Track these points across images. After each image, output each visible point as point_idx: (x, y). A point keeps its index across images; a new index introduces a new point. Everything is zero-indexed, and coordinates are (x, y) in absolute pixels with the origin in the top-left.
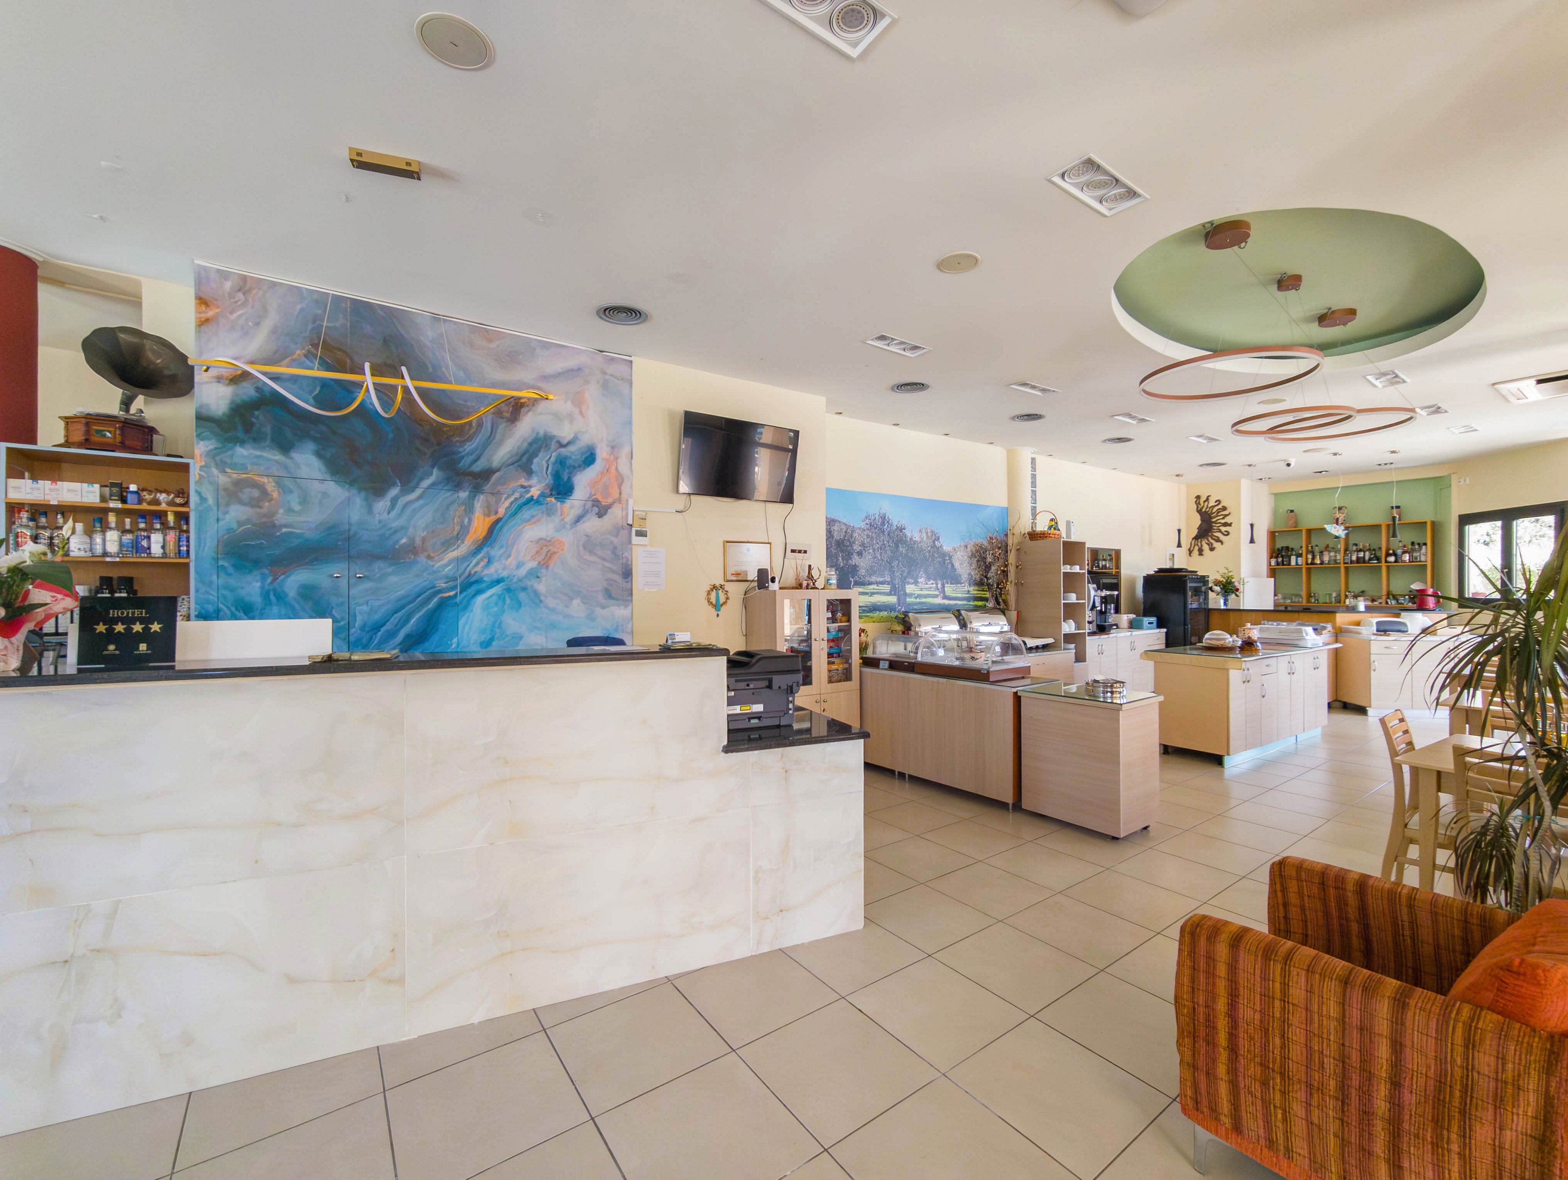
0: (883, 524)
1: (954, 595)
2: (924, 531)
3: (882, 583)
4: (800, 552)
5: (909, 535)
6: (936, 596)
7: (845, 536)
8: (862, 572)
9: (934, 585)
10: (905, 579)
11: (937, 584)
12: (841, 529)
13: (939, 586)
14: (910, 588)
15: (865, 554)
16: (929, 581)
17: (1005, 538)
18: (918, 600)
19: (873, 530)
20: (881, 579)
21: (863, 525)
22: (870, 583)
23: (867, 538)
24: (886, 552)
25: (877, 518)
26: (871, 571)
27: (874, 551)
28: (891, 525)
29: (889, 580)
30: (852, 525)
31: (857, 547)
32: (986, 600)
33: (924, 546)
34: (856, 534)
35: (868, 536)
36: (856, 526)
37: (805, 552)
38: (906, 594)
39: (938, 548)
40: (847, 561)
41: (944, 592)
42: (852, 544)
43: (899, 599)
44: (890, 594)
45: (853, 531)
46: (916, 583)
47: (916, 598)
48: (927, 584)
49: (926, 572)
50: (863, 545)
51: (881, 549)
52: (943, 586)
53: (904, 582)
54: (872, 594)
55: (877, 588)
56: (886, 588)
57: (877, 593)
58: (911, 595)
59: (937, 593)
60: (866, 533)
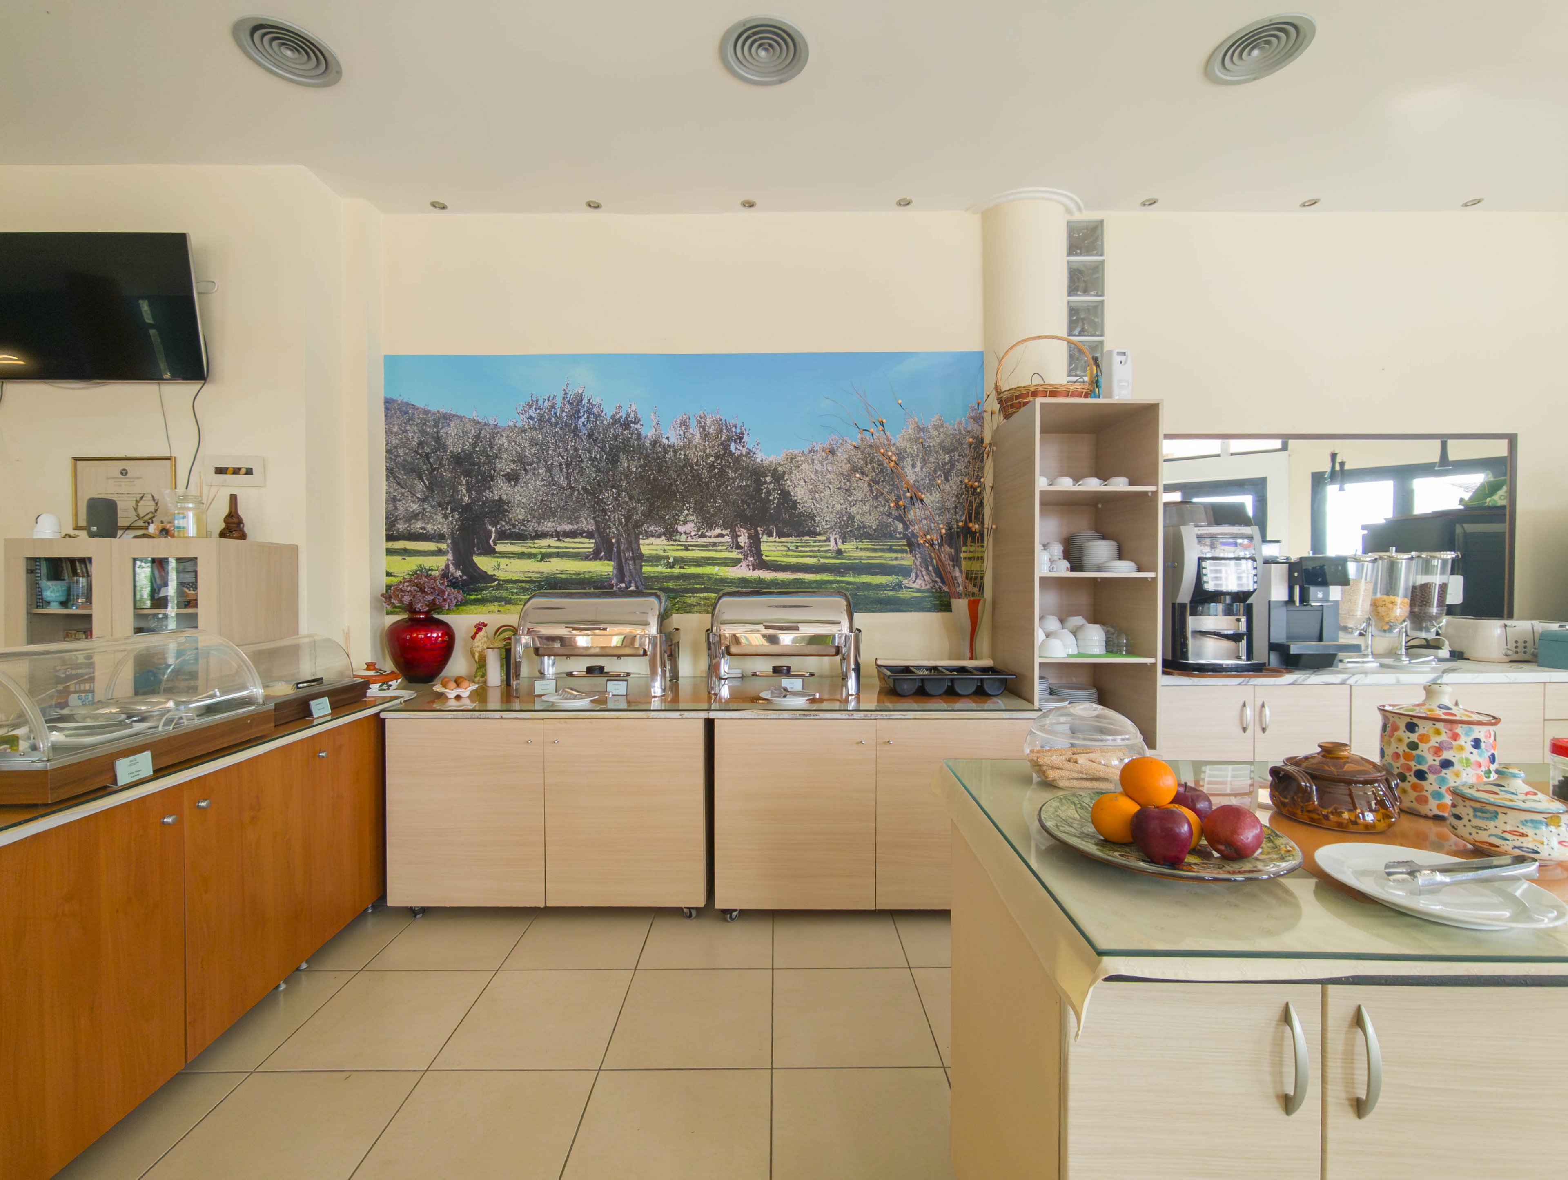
0: (576, 414)
1: (793, 560)
2: (693, 423)
3: (573, 534)
4: (236, 471)
5: (648, 433)
6: (736, 562)
7: (475, 445)
8: (518, 513)
9: (727, 539)
10: (638, 525)
11: (734, 536)
12: (465, 433)
13: (743, 539)
14: (650, 546)
15: (524, 478)
16: (711, 528)
17: (975, 427)
18: (677, 570)
19: (548, 429)
20: (568, 527)
21: (521, 421)
22: (543, 535)
23: (531, 445)
24: (581, 472)
25: (559, 405)
26: (544, 511)
27: (549, 470)
28: (597, 417)
29: (591, 527)
30: (492, 422)
31: (504, 465)
32: (905, 572)
33: (694, 455)
34: (504, 439)
35: (533, 442)
36: (502, 423)
37: (249, 471)
38: (639, 558)
39: (738, 459)
40: (480, 492)
41: (758, 554)
42: (491, 460)
43: (620, 569)
44: (595, 556)
45: (493, 435)
46: (670, 533)
47: (672, 566)
48: (703, 536)
49: (700, 509)
50: (520, 459)
51: (568, 465)
52: (755, 542)
53: (634, 531)
54: (545, 557)
55: (558, 544)
56: (587, 545)
57: (558, 555)
58: (655, 560)
59: (735, 555)
60: (529, 434)
